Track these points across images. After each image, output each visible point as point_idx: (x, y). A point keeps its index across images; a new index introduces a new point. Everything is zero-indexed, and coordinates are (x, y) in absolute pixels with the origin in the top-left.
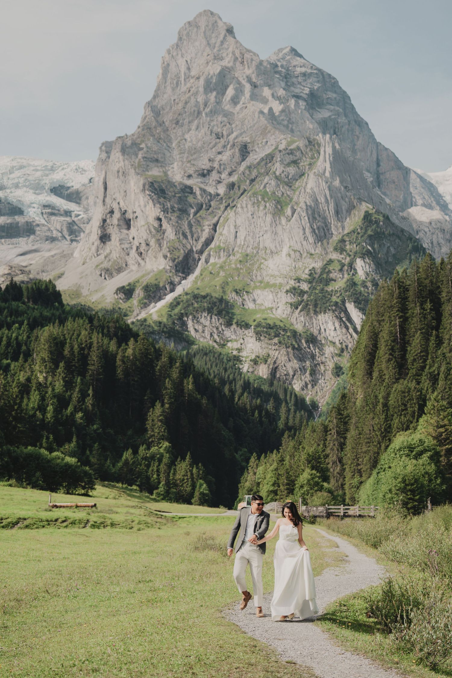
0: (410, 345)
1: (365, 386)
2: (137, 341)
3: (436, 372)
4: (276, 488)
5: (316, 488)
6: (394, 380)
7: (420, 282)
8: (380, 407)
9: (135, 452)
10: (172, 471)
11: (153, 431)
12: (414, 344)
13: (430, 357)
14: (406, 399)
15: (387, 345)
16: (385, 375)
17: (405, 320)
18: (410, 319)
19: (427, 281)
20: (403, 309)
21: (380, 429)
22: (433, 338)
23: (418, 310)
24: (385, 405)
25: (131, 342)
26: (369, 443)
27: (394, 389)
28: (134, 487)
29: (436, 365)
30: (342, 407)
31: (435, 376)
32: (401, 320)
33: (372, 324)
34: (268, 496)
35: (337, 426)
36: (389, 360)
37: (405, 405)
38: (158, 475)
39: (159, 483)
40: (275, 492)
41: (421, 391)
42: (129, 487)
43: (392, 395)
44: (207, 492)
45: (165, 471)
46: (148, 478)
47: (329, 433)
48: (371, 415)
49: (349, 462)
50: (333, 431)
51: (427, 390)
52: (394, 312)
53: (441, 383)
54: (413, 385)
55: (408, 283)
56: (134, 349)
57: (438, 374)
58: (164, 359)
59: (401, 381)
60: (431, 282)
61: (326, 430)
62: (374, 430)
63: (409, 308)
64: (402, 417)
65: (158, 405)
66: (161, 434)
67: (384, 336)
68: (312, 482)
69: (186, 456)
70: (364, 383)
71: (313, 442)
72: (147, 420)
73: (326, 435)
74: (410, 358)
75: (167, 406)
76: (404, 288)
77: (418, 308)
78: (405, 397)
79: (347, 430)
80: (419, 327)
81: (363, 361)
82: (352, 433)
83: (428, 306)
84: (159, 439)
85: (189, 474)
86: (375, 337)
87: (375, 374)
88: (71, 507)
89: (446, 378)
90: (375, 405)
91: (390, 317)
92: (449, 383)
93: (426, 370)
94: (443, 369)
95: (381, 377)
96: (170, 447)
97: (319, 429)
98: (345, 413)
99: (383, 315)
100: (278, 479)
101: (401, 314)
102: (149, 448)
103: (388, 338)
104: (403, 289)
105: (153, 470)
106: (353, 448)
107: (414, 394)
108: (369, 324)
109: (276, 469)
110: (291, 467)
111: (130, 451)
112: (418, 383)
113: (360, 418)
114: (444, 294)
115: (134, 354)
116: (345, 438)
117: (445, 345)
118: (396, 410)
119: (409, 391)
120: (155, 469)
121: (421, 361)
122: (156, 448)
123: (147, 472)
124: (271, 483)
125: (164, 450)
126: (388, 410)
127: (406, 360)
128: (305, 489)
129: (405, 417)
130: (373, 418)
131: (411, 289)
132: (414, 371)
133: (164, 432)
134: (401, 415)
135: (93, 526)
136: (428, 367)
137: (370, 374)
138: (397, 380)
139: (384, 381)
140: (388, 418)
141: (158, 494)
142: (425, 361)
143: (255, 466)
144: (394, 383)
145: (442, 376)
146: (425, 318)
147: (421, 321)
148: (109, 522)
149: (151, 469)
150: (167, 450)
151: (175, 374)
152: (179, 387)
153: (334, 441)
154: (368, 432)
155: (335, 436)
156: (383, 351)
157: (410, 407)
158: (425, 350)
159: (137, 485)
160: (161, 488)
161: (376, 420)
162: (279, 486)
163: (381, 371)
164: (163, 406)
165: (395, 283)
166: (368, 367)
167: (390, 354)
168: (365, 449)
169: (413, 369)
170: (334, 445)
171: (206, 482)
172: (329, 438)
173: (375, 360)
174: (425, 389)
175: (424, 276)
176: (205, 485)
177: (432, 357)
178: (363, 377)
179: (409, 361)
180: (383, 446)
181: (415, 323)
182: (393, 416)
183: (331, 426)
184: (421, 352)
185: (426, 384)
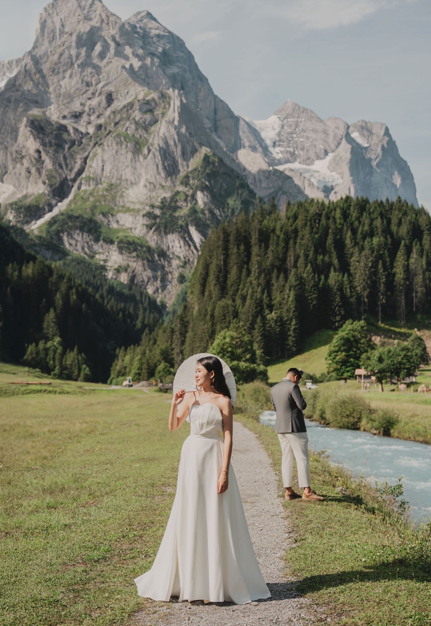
0: (230, 274)
1: (200, 301)
2: (35, 263)
3: (245, 294)
4: (140, 371)
5: (167, 373)
6: (218, 298)
7: (237, 230)
8: (208, 317)
9: (37, 345)
10: (64, 359)
11: (48, 329)
12: (232, 274)
13: (242, 283)
14: (226, 312)
15: (214, 274)
16: (212, 294)
17: (227, 256)
18: (230, 256)
19: (243, 230)
20: (226, 249)
21: (208, 332)
22: (244, 270)
23: (235, 250)
24: (212, 316)
25: (31, 264)
26: (200, 341)
27: (218, 305)
28: (37, 370)
29: (246, 289)
30: (184, 315)
31: (244, 296)
32: (225, 256)
33: (205, 258)
34: (134, 377)
35: (180, 329)
36: (216, 284)
37: (224, 316)
38: (54, 361)
39: (55, 367)
40: (139, 374)
41: (235, 306)
42: (34, 370)
43: (216, 309)
44: (89, 373)
45: (59, 359)
46: (47, 363)
47: (175, 333)
48: (203, 322)
49: (187, 353)
50: (178, 333)
51: (239, 306)
52: (220, 251)
53: (248, 301)
54: (230, 302)
55: (230, 230)
56: (33, 269)
57: (247, 295)
58: (55, 276)
59: (223, 299)
60: (245, 231)
61: (173, 331)
62: (204, 333)
63: (230, 247)
64: (223, 324)
65: (52, 311)
66: (54, 332)
67: (213, 268)
68: (166, 370)
69: (74, 348)
70: (199, 299)
71: (163, 339)
72: (43, 321)
73: (173, 335)
74: (229, 283)
75: (58, 311)
76: (227, 233)
77: (236, 249)
78: (224, 310)
79: (187, 332)
80: (236, 262)
81: (198, 284)
82: (190, 334)
83: (242, 247)
84: (53, 336)
85: (76, 361)
86: (207, 267)
87: (206, 293)
88: (37, 384)
89: (251, 298)
90: (205, 315)
91: (217, 254)
92: (253, 301)
93: (239, 292)
94: (250, 291)
95: (210, 296)
96: (61, 341)
97: (169, 330)
98: (186, 319)
99: (212, 252)
100: (141, 365)
101: (224, 252)
102: (46, 343)
103: (215, 269)
104: (226, 235)
105: (50, 358)
106: (190, 344)
107: (231, 309)
108: (203, 258)
109: (140, 359)
110: (150, 358)
111: (34, 344)
112: (234, 301)
113: (195, 324)
114: (253, 240)
115: (33, 273)
116: (185, 337)
117: (252, 275)
118: (219, 319)
119: (227, 307)
120: (52, 357)
121: (236, 286)
122: (51, 342)
123: (46, 358)
124: (137, 368)
125: (57, 343)
126: (214, 319)
127: (227, 285)
128: (161, 373)
129: (224, 324)
130: (204, 324)
131: (232, 234)
132: (231, 293)
133: (57, 330)
134: (222, 323)
135: (60, 393)
136: (240, 290)
137: (203, 293)
138: (220, 299)
139: (212, 298)
140: (213, 325)
141: (55, 375)
142: (239, 285)
143: (123, 355)
144: (218, 300)
145: (249, 297)
146: (240, 255)
147: (237, 258)
148: (65, 392)
149: (48, 357)
150: (60, 343)
151: (63, 287)
152: (66, 298)
153: (178, 339)
154: (200, 334)
155: (179, 336)
156: (212, 278)
157: (229, 317)
158: (239, 278)
159: (39, 368)
160: (57, 371)
161: (206, 326)
162: (142, 370)
163: (210, 291)
164: (55, 311)
165: (221, 230)
166: (202, 288)
167: (217, 281)
168: (198, 345)
169: (230, 291)
170: (178, 342)
171: (88, 366)
172: (174, 337)
173: (207, 284)
174: (238, 305)
175: (240, 225)
176: (87, 369)
177: (244, 283)
178: (199, 294)
179: (229, 285)
180: (210, 342)
181: (233, 259)
182: (217, 323)
183: (176, 329)
184: (237, 279)
185: (239, 302)
